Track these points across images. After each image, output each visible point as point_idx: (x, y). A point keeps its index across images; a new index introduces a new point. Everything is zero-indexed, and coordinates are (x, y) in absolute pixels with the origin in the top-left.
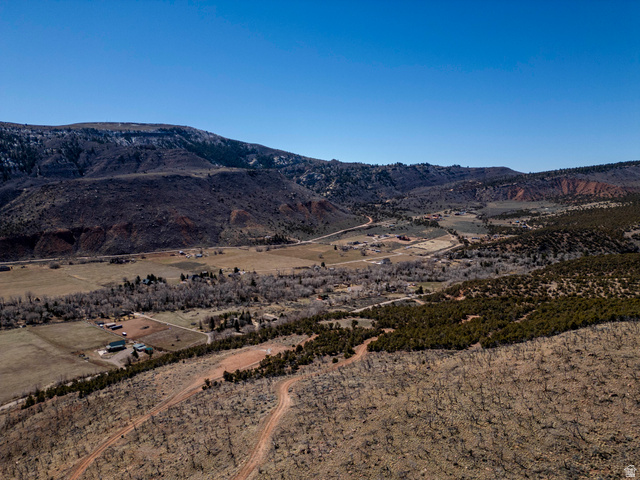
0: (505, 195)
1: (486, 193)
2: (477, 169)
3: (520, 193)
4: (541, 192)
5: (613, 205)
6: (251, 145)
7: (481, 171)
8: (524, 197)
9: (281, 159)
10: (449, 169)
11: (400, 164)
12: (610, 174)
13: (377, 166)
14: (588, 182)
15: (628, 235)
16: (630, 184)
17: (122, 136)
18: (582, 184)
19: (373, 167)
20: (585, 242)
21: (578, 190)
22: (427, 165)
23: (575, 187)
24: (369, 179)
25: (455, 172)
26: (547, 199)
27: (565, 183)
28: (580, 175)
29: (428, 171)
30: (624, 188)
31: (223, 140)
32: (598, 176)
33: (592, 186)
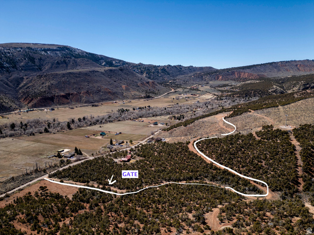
0: (215, 78)
1: (207, 78)
2: (200, 67)
3: (220, 78)
4: (228, 77)
5: (257, 81)
6: (100, 55)
7: (201, 68)
8: (222, 79)
9: (116, 62)
10: (189, 67)
11: (170, 65)
12: (252, 69)
13: (160, 66)
14: (245, 73)
15: (269, 91)
16: (260, 73)
17: (43, 50)
18: (242, 74)
19: (158, 66)
20: (258, 93)
21: (241, 76)
22: (180, 65)
23: (240, 75)
24: (158, 72)
25: (191, 69)
26: (231, 80)
27: (236, 73)
28: (241, 70)
29: (181, 69)
30: (258, 75)
31: (87, 53)
32: (248, 70)
33: (246, 74)
